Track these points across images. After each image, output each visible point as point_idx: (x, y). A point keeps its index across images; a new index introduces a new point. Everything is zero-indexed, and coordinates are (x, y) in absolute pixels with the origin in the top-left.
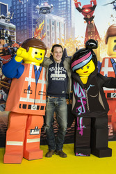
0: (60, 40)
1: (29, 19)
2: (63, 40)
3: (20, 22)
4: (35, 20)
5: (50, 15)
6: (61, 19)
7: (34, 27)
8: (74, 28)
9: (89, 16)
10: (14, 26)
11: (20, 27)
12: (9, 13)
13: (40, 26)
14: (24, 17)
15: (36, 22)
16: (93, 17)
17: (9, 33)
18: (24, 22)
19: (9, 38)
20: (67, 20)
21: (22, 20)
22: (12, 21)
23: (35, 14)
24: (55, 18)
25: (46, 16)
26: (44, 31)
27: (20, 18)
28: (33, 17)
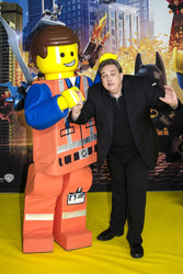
0: (130, 40)
1: (85, 11)
2: (136, 42)
3: (72, 19)
4: (92, 14)
5: (115, 4)
6: (133, 10)
7: (92, 23)
8: (153, 23)
9: (175, 3)
11: (72, 25)
12: (55, 6)
13: (101, 22)
14: (77, 10)
15: (95, 17)
18: (77, 17)
20: (141, 11)
21: (74, 14)
22: (60, 18)
23: (92, 5)
24: (122, 8)
25: (110, 6)
26: (106, 29)
27: (72, 12)
28: (91, 9)
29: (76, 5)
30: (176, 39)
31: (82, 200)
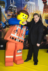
0: (33, 11)
1: (21, 4)
2: (35, 11)
3: (18, 5)
4: (23, 4)
5: (29, 2)
6: (34, 3)
7: (23, 6)
8: (39, 6)
9: (45, 1)
10: (16, 7)
11: (18, 7)
12: (14, 2)
13: (26, 6)
14: (19, 3)
15: (24, 5)
16: (47, 2)
17: (14, 9)
18: (19, 5)
19: (14, 11)
20: (36, 4)
21: (19, 4)
22: (15, 5)
23: (23, 2)
24: (31, 3)
25: (28, 2)
26: (27, 8)
27: (18, 3)
28: (23, 3)
29: (19, 2)
30: (45, 11)
31: (21, 52)
